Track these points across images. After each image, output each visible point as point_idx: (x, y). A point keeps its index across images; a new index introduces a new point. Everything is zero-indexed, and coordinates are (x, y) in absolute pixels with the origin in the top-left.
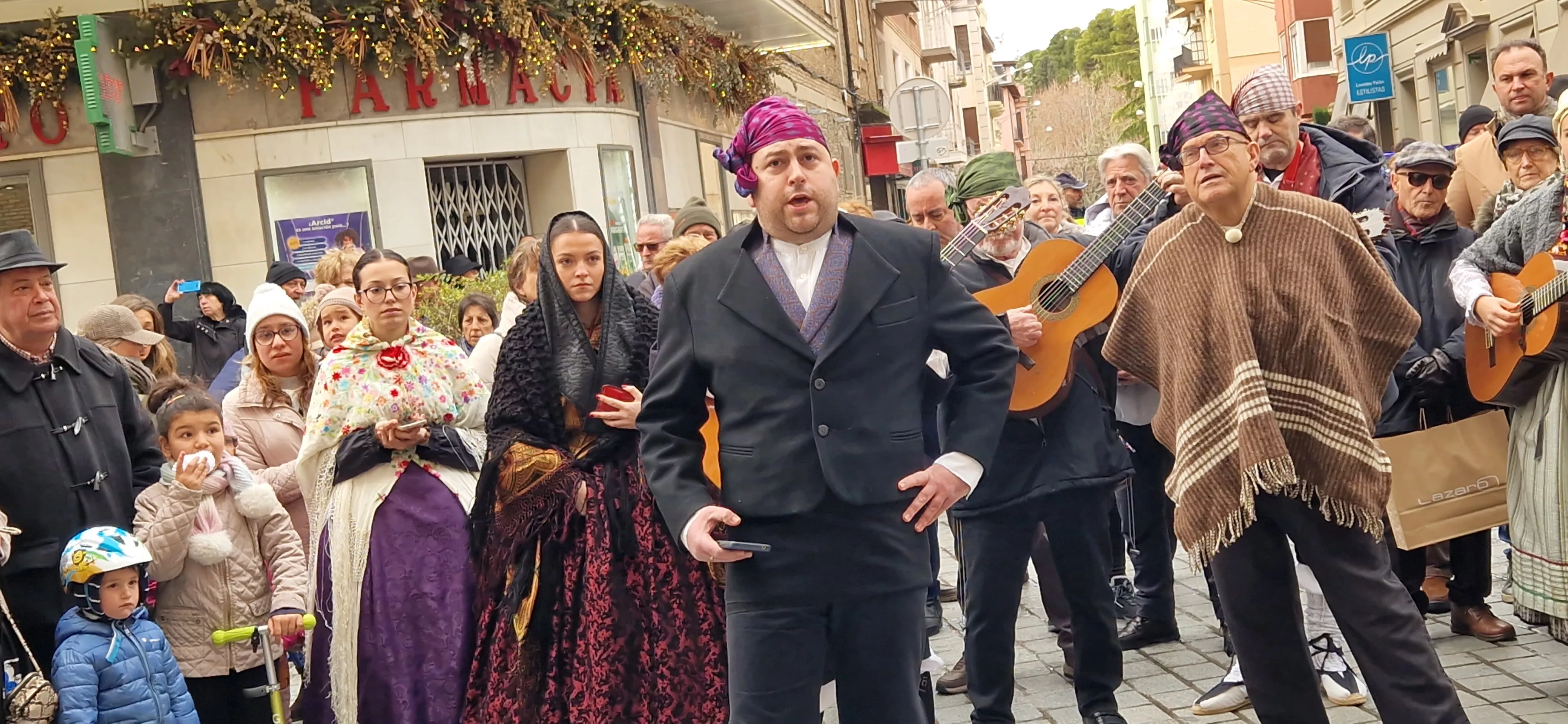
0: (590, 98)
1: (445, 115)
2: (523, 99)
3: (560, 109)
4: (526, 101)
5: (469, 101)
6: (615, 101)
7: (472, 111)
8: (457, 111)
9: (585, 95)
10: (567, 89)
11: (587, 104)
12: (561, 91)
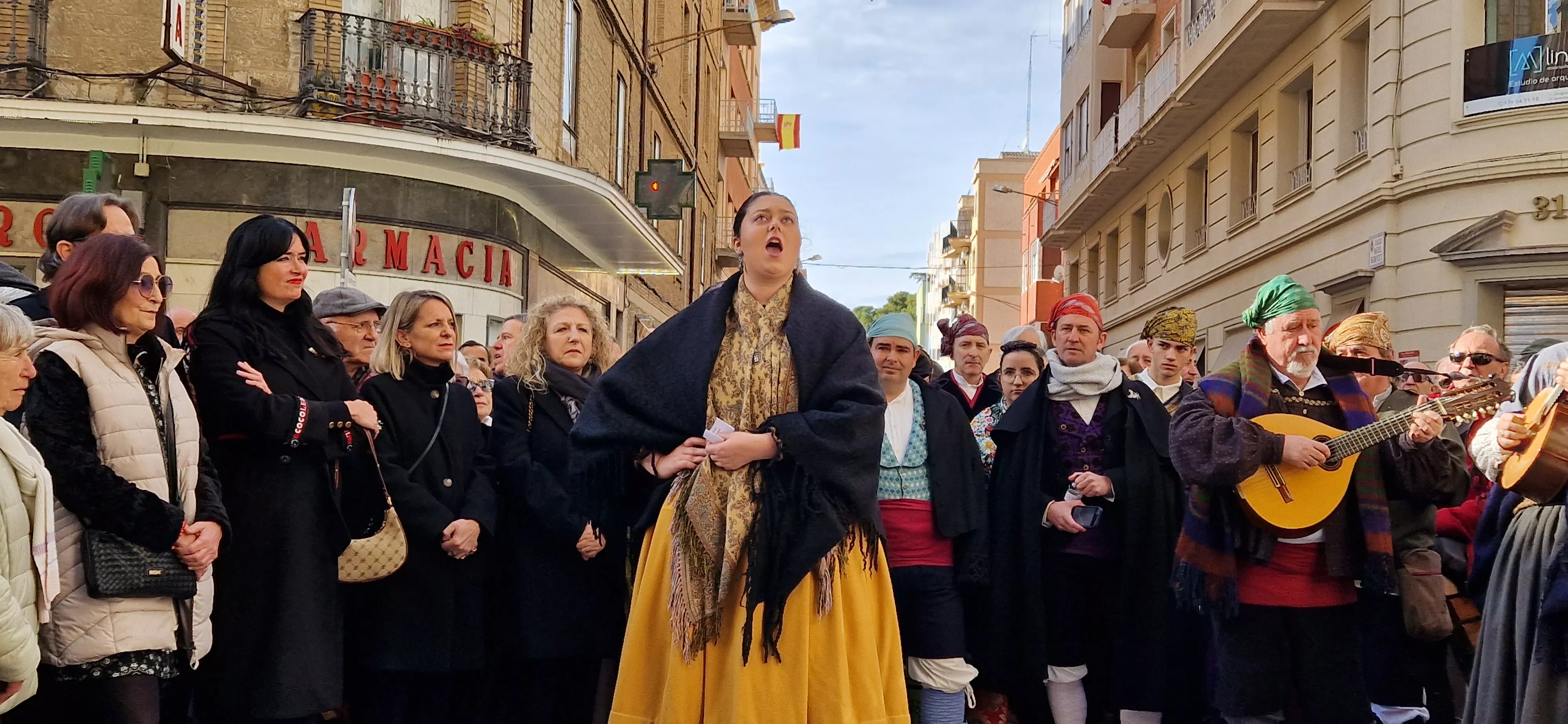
0: (488, 279)
1: (371, 273)
2: (434, 271)
3: (462, 283)
4: (437, 272)
5: (392, 266)
6: (507, 285)
7: (393, 272)
8: (381, 271)
9: (484, 276)
10: (471, 269)
11: (485, 283)
12: (466, 270)
